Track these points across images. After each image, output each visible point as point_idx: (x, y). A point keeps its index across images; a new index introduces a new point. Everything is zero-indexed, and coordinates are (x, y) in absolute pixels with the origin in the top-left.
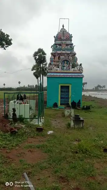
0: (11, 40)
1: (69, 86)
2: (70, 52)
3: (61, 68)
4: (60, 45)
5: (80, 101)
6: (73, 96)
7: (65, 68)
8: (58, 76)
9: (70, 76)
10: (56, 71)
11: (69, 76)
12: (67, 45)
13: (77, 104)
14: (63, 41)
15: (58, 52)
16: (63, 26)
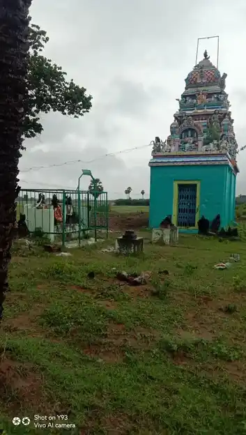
0: (90, 98)
1: (195, 185)
2: (214, 110)
3: (180, 146)
4: (193, 97)
5: (218, 217)
6: (203, 205)
7: (187, 145)
8: (172, 164)
9: (198, 163)
10: (167, 154)
11: (194, 163)
12: (209, 95)
13: (210, 225)
14: (199, 89)
15: (187, 112)
16: (205, 55)
